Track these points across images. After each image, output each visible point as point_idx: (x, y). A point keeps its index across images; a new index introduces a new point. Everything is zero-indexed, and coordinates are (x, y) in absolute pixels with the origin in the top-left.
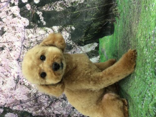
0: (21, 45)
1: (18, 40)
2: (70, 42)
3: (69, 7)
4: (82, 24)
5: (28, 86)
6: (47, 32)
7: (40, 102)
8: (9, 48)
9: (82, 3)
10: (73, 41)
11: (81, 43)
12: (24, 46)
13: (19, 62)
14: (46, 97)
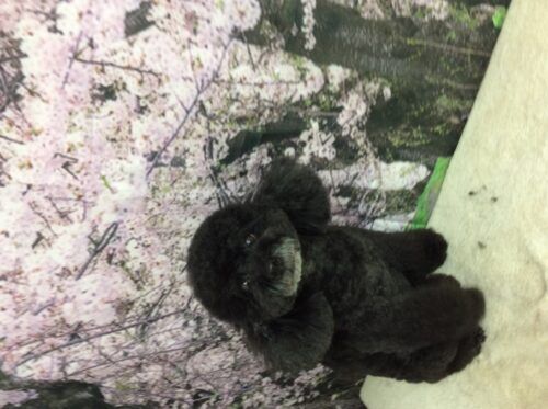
0: (192, 101)
1: (190, 74)
2: (359, 138)
3: (402, 20)
4: (415, 89)
5: (138, 272)
6: (302, 77)
7: (154, 341)
8: (139, 98)
9: (440, 21)
10: (368, 134)
11: (388, 150)
12: (202, 108)
13: (156, 165)
14: (186, 325)
